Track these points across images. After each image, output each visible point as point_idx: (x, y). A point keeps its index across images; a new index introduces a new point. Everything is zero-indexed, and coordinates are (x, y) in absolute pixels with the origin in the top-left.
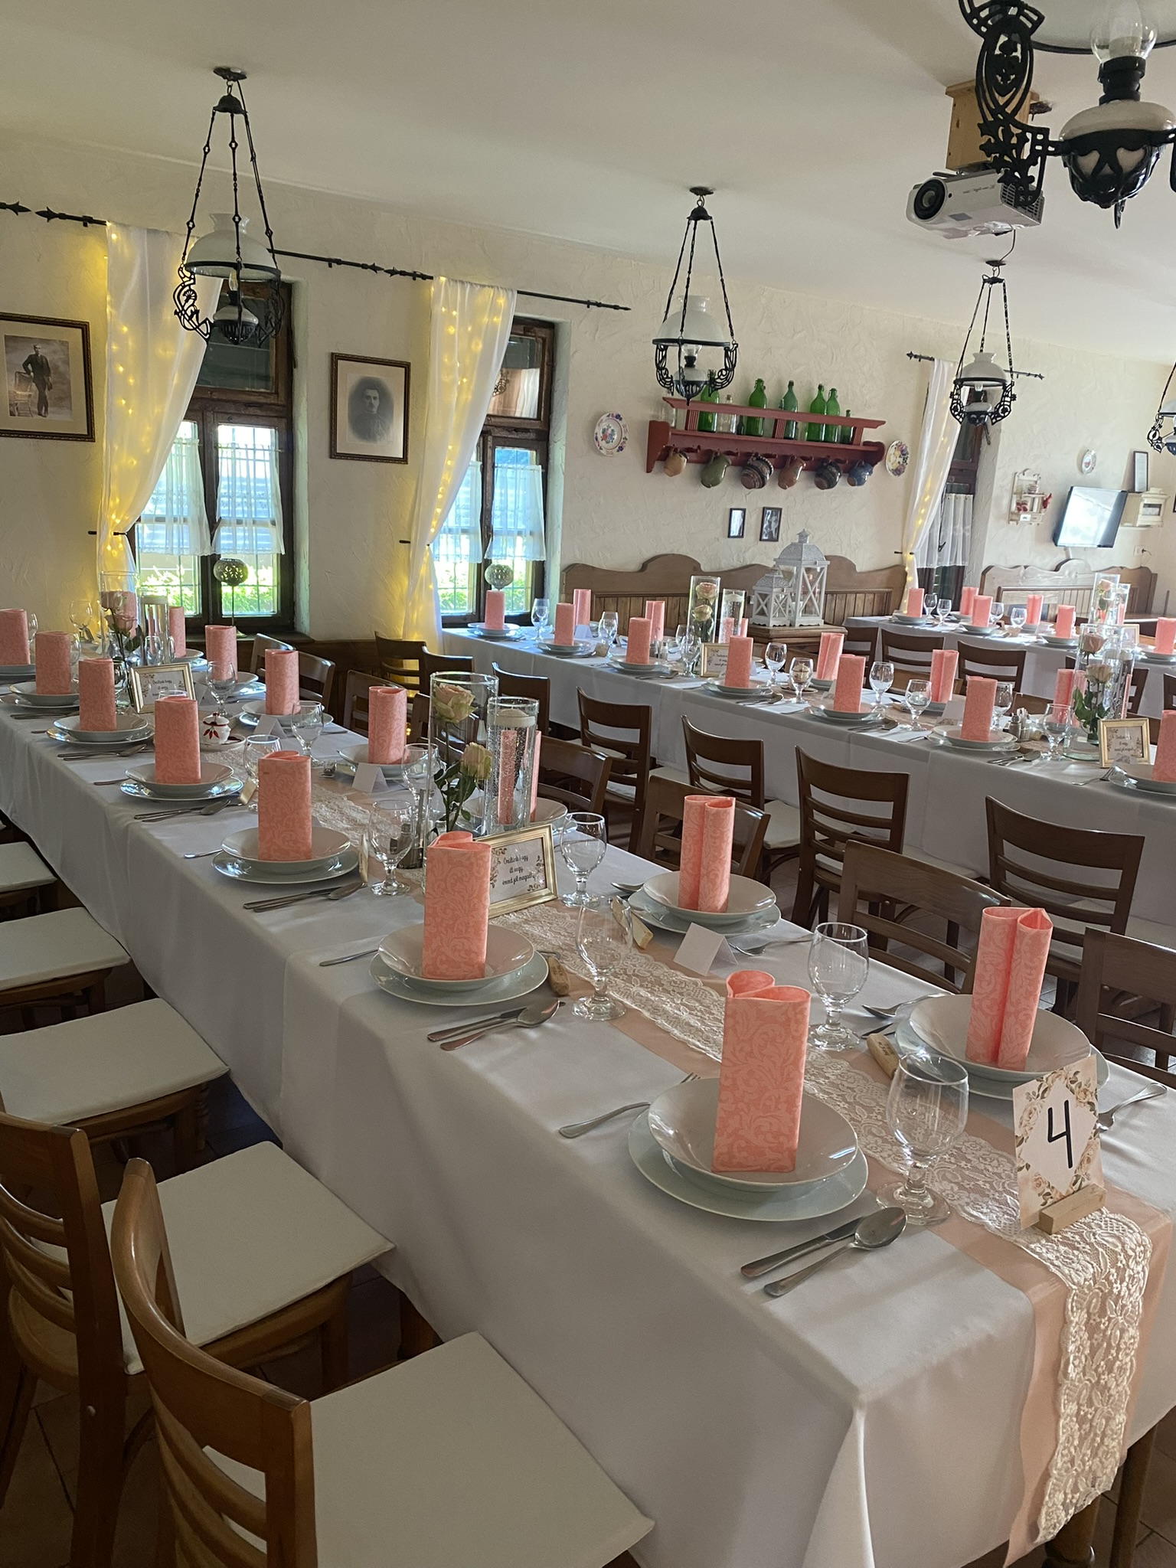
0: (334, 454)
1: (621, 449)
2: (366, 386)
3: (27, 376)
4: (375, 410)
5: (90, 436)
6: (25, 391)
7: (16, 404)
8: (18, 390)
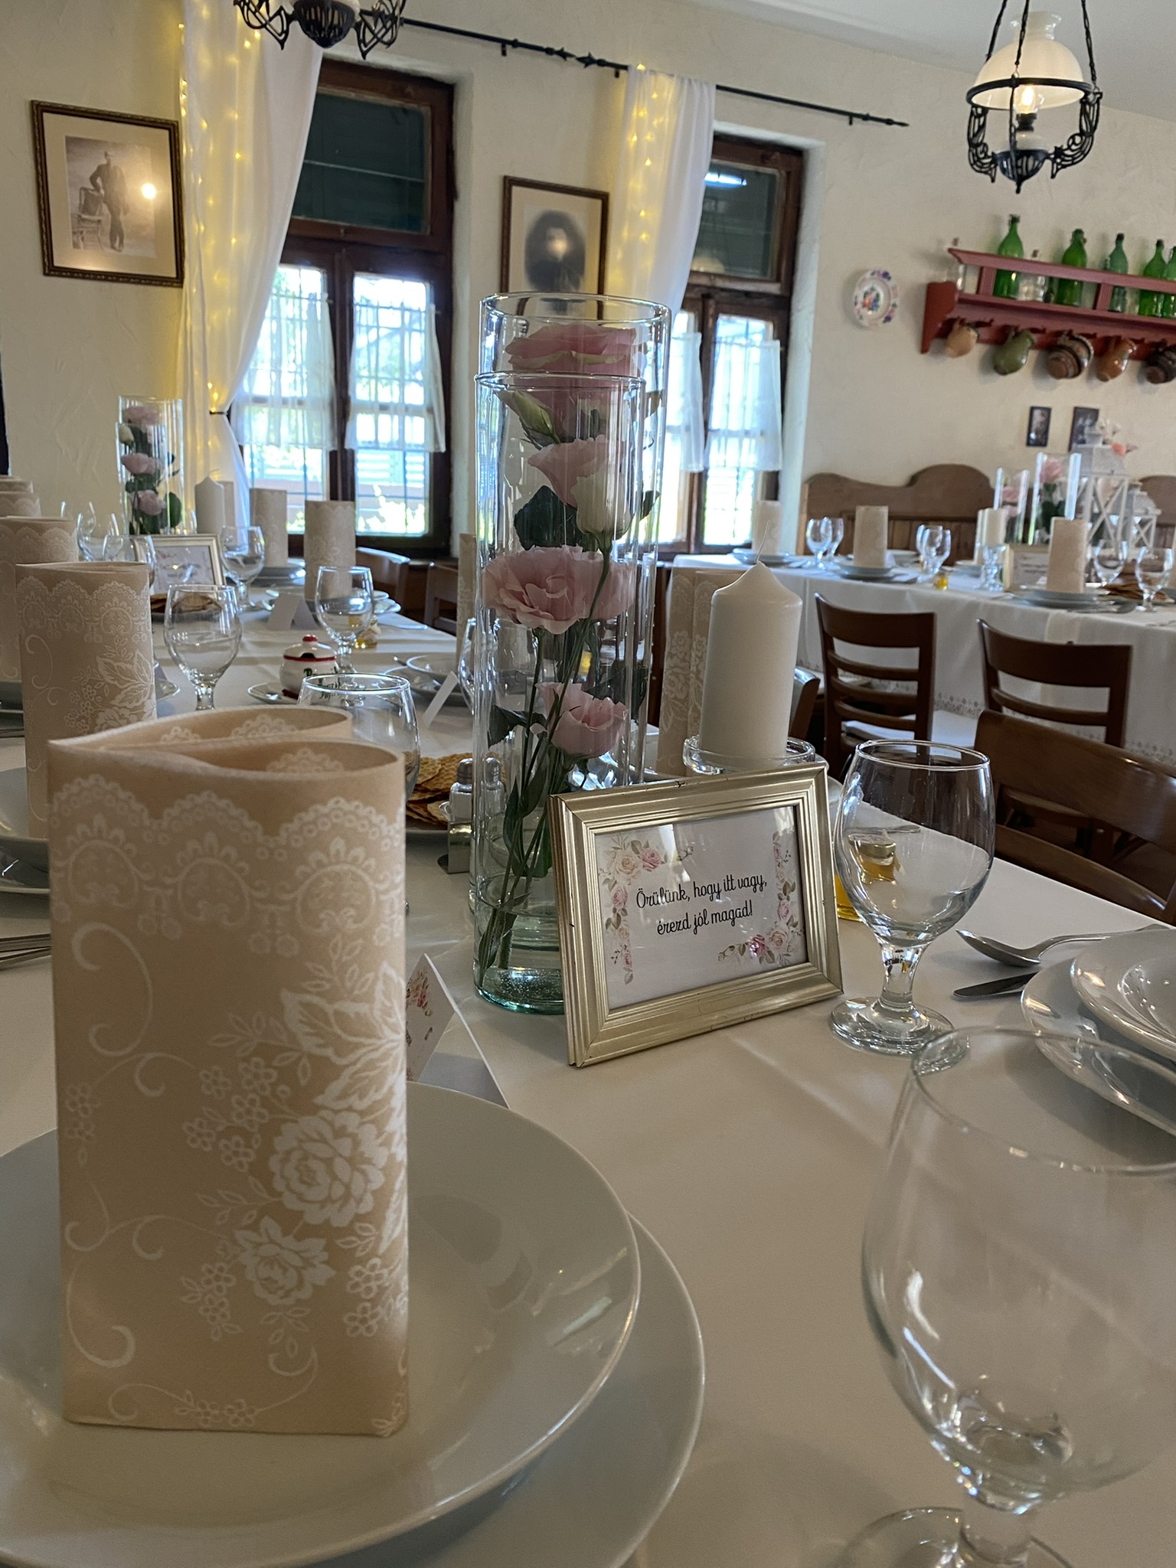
1: (888, 319)
2: (549, 222)
3: (96, 193)
4: (560, 256)
5: (178, 280)
6: (93, 214)
7: (82, 232)
8: (83, 212)
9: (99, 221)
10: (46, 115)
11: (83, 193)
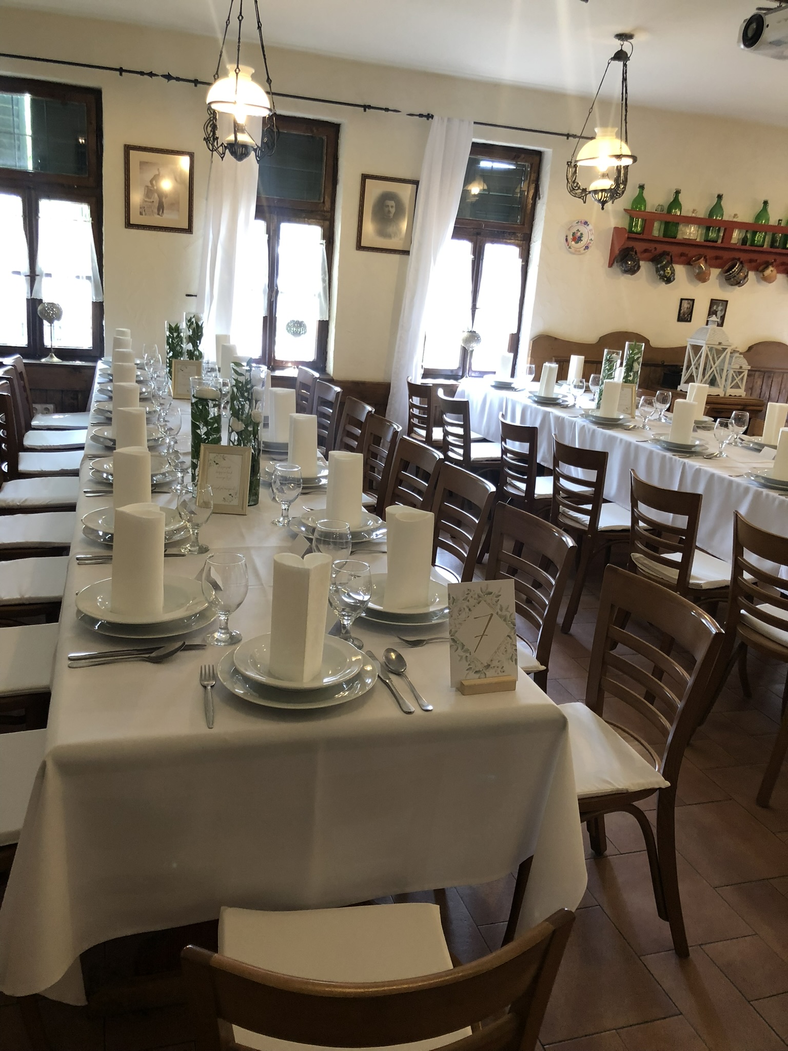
0: (360, 247)
1: (587, 248)
2: (386, 197)
3: (152, 188)
4: (392, 215)
5: (189, 230)
7: (144, 207)
8: (146, 198)
10: (131, 151)
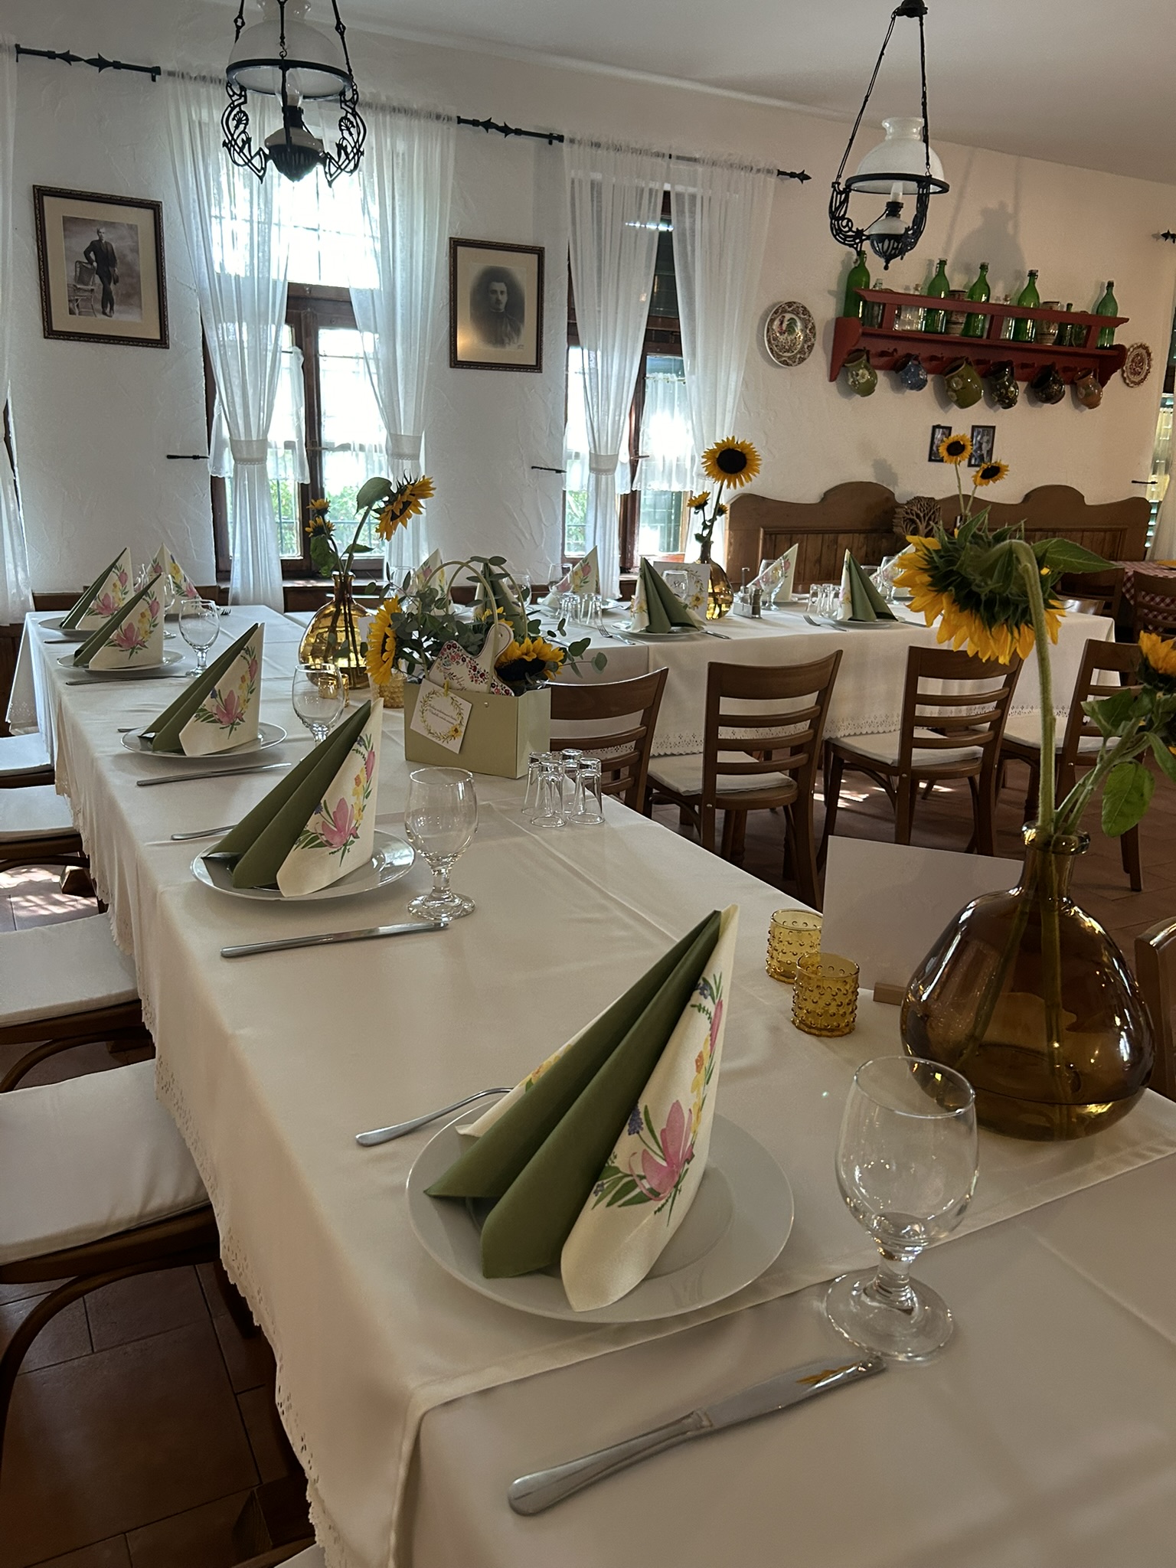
0: (454, 363)
2: (492, 276)
3: (89, 266)
4: (502, 306)
5: (163, 342)
6: (87, 285)
7: (77, 300)
8: (78, 283)
9: (92, 290)
10: (46, 198)
11: (78, 266)
